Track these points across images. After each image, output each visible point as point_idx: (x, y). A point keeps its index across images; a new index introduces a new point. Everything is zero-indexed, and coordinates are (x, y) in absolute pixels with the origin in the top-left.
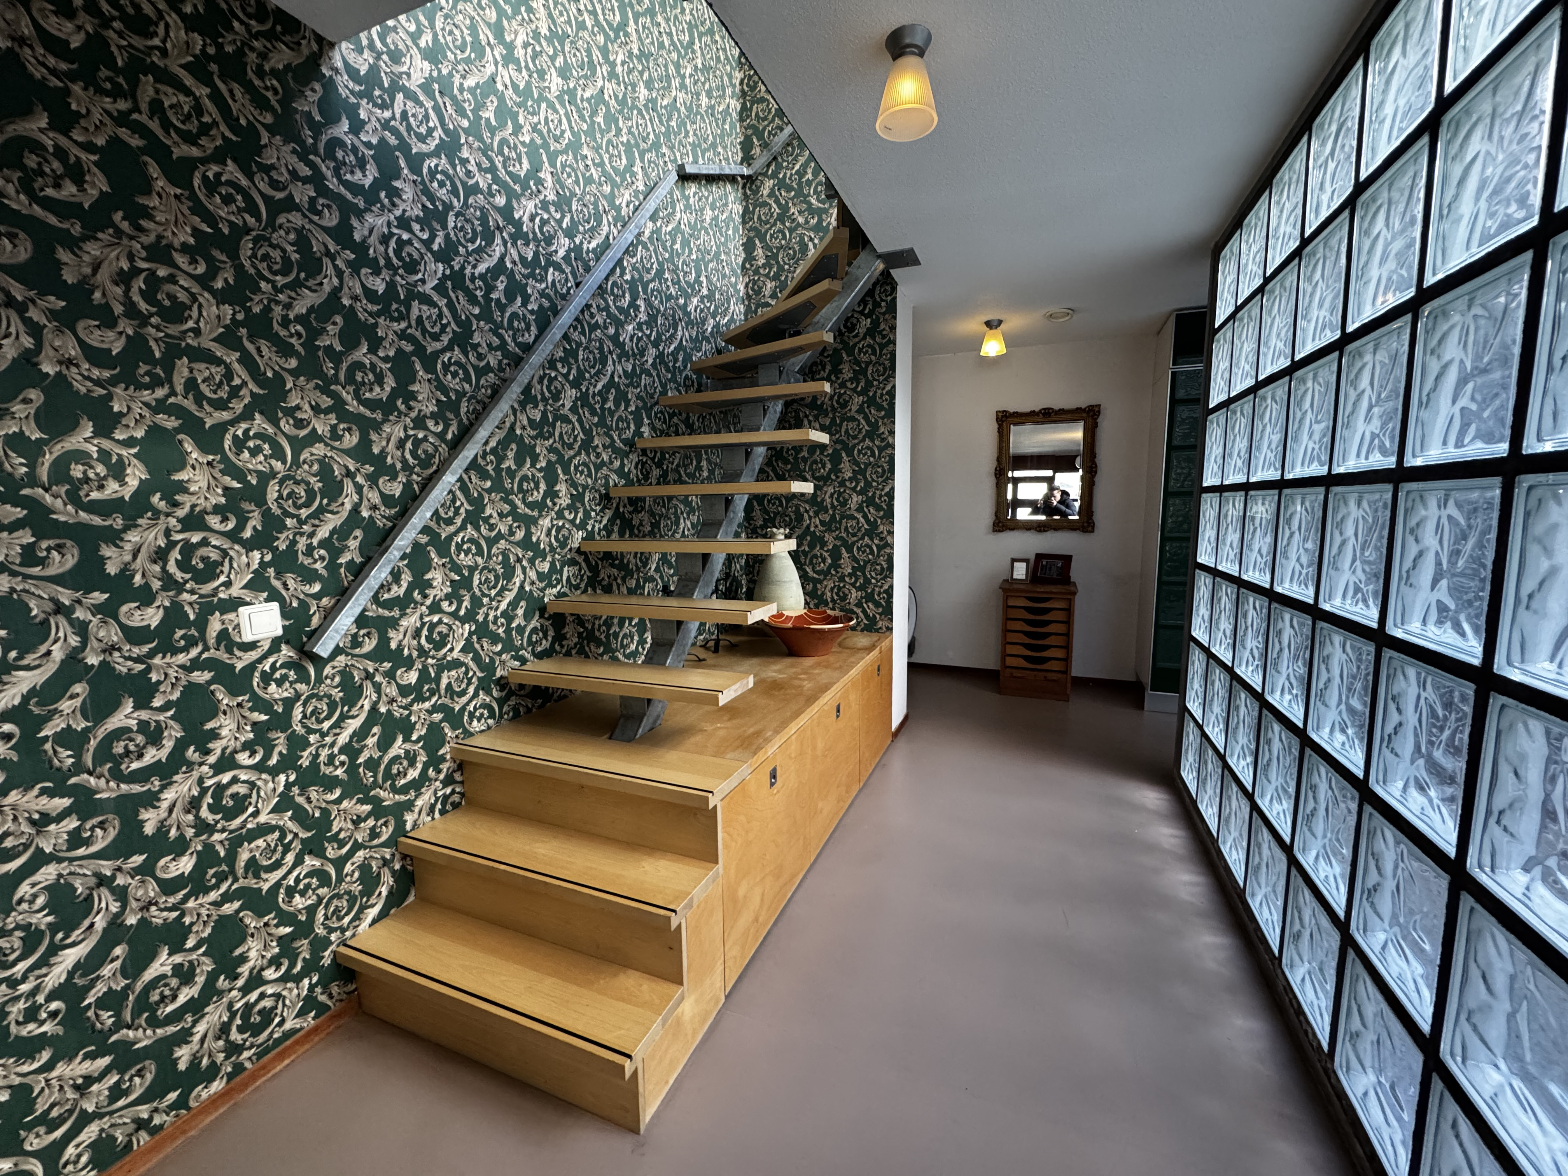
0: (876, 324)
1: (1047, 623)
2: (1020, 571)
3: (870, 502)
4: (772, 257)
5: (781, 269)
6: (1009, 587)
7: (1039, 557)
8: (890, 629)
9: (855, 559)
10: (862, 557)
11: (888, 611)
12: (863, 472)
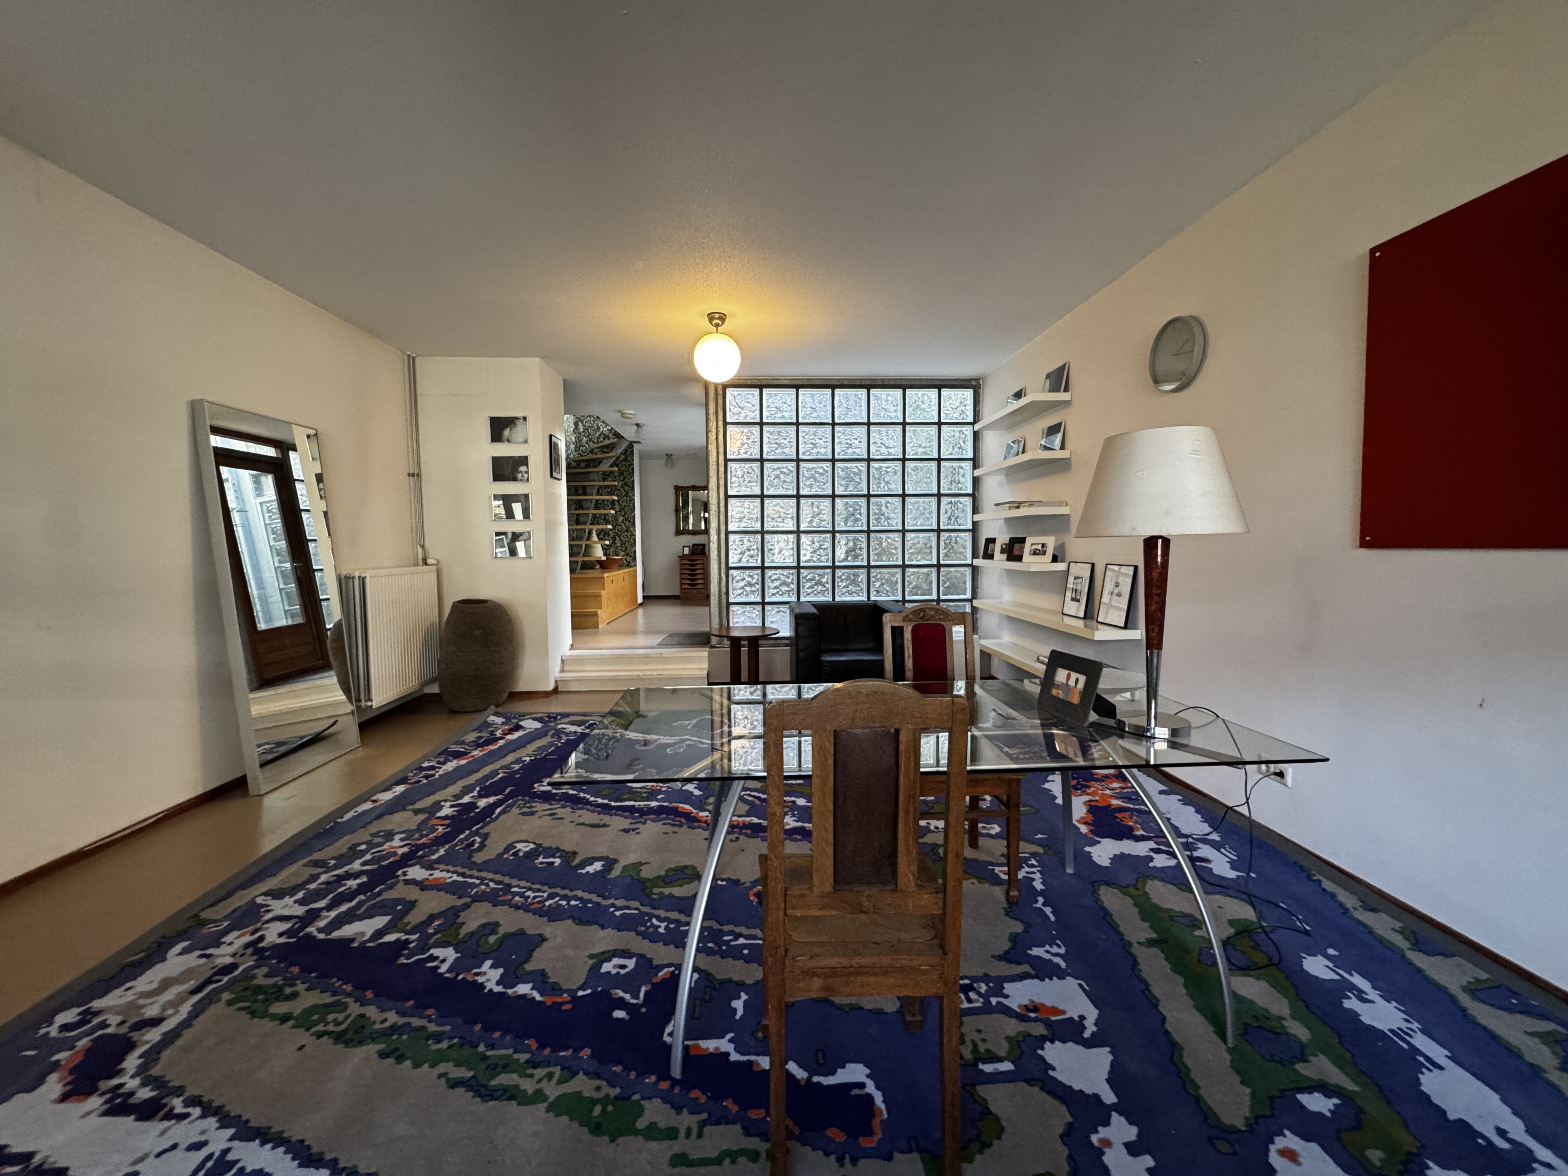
0: (626, 457)
1: (696, 570)
2: (686, 551)
3: (627, 519)
4: (586, 429)
5: (589, 434)
6: (682, 557)
7: (694, 545)
8: (635, 565)
9: (621, 540)
10: (624, 539)
11: (635, 559)
12: (623, 509)
